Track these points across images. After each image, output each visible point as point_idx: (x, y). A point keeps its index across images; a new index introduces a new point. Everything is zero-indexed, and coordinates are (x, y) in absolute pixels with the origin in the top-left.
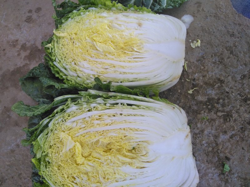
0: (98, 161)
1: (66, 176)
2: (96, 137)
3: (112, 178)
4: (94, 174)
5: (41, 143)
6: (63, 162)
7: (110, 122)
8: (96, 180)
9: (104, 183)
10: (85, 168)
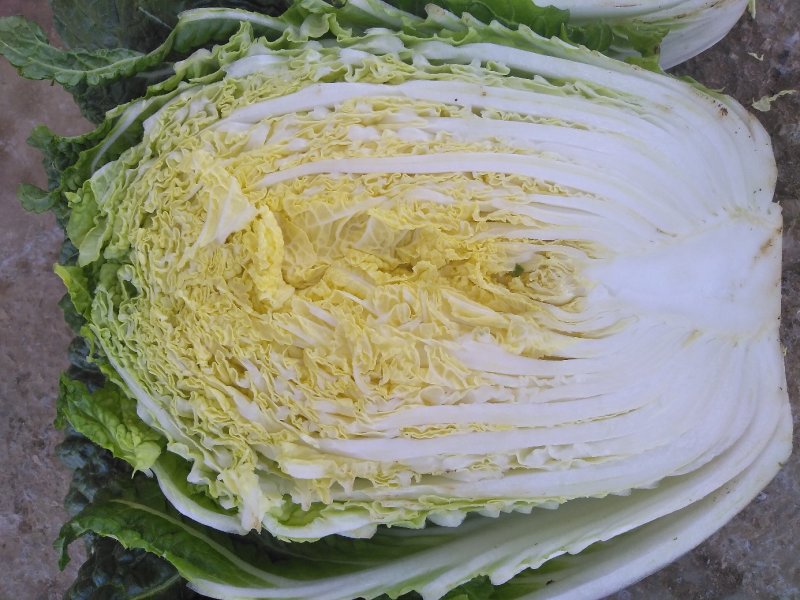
0: (355, 304)
1: (203, 356)
2: (355, 198)
3: (407, 384)
4: (333, 358)
5: (105, 201)
6: (195, 293)
7: (425, 138)
8: (337, 385)
9: (373, 399)
10: (291, 328)
